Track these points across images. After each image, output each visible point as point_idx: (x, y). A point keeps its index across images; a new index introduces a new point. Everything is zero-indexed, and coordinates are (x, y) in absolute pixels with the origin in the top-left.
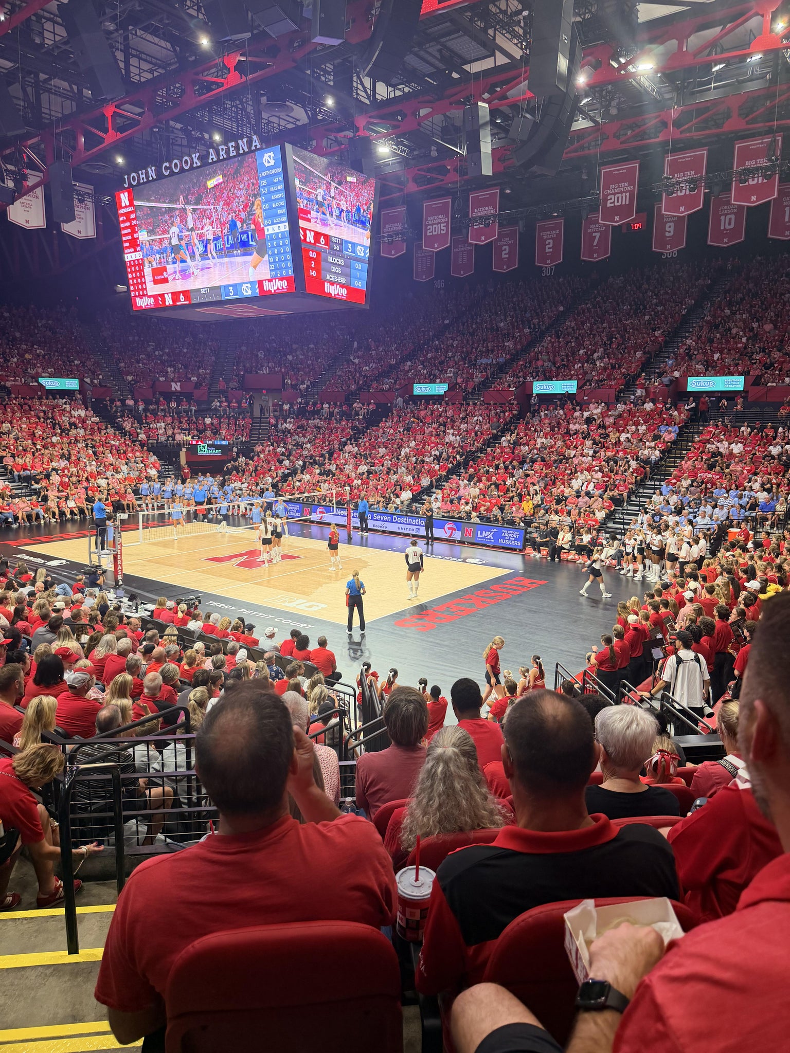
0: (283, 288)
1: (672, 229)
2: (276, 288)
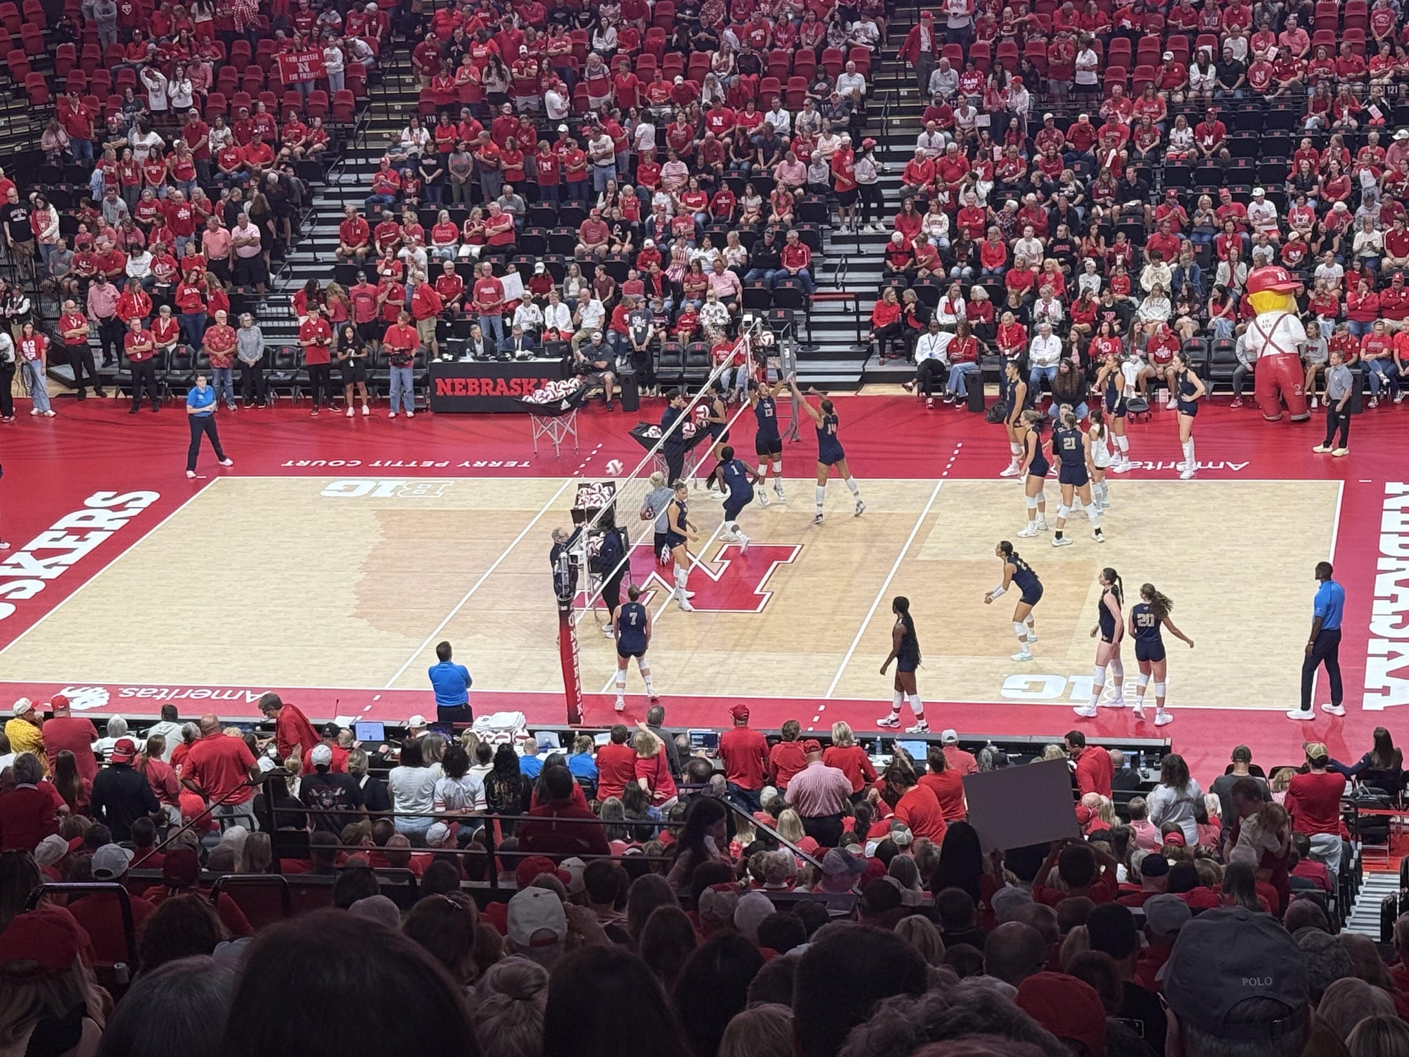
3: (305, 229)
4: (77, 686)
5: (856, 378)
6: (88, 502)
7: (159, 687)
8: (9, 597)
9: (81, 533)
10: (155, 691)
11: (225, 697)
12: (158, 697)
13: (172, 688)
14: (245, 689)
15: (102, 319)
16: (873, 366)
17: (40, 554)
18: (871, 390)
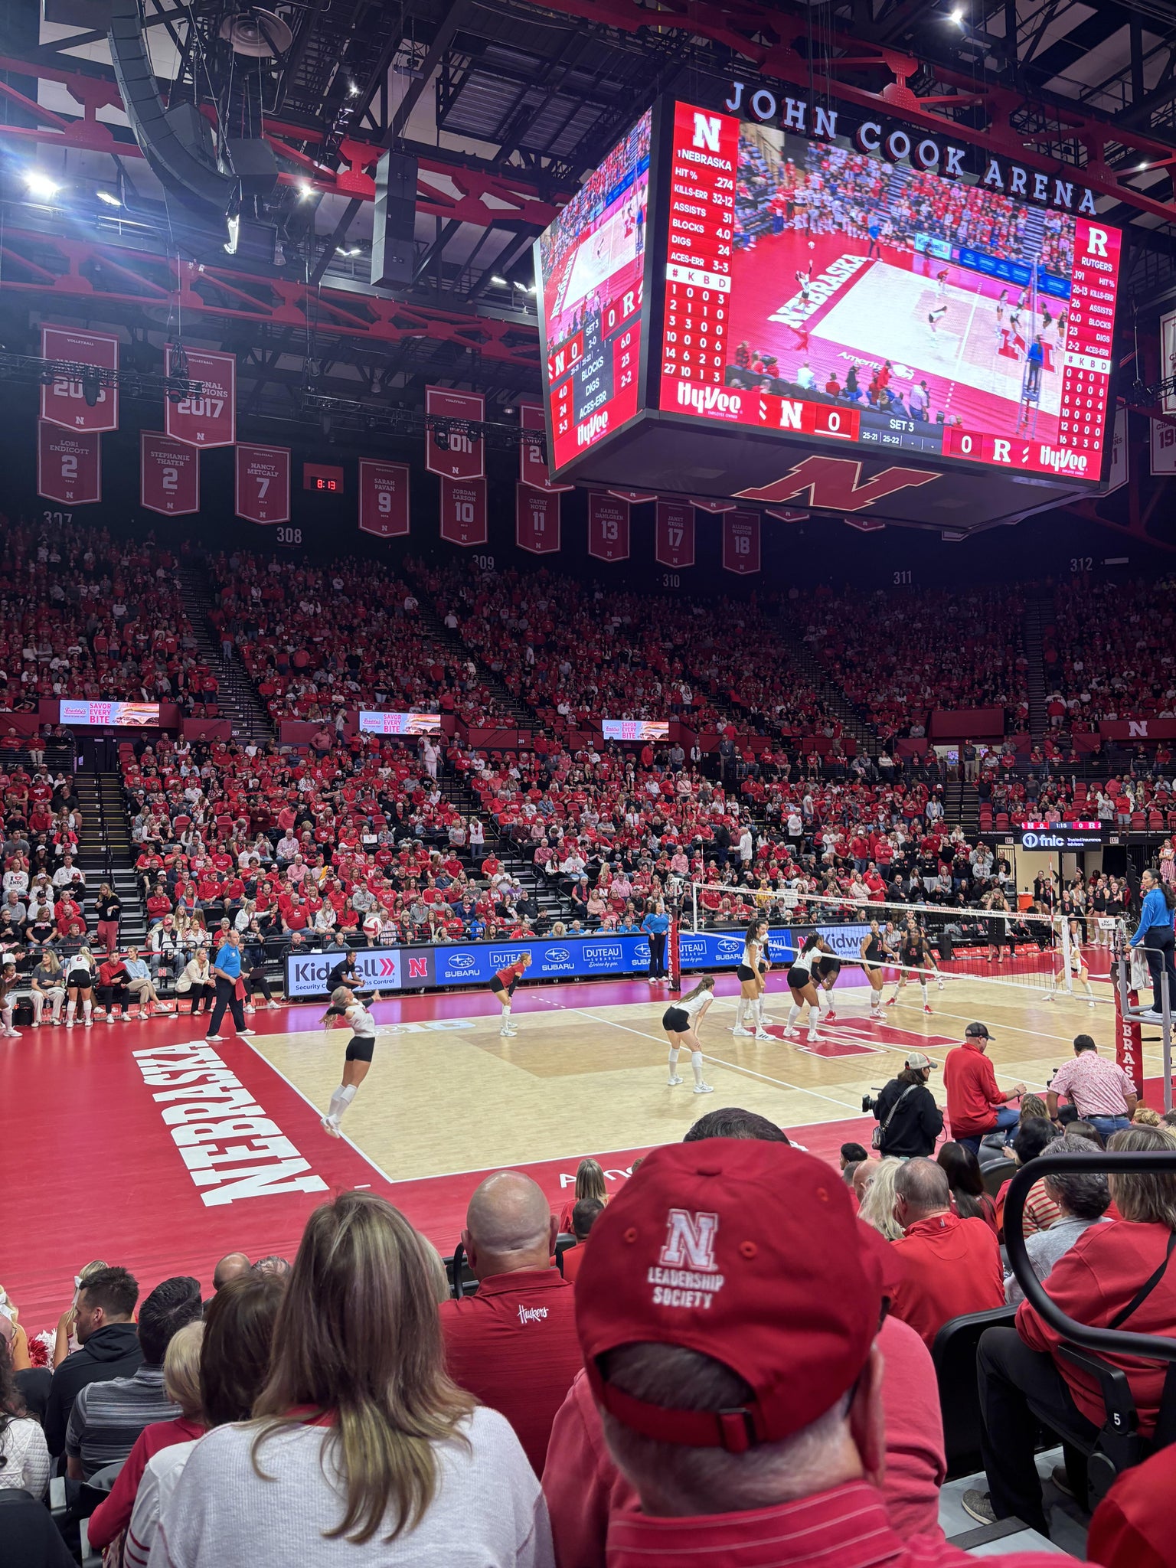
0: (1077, 469)
1: (388, 502)
2: (1063, 465)
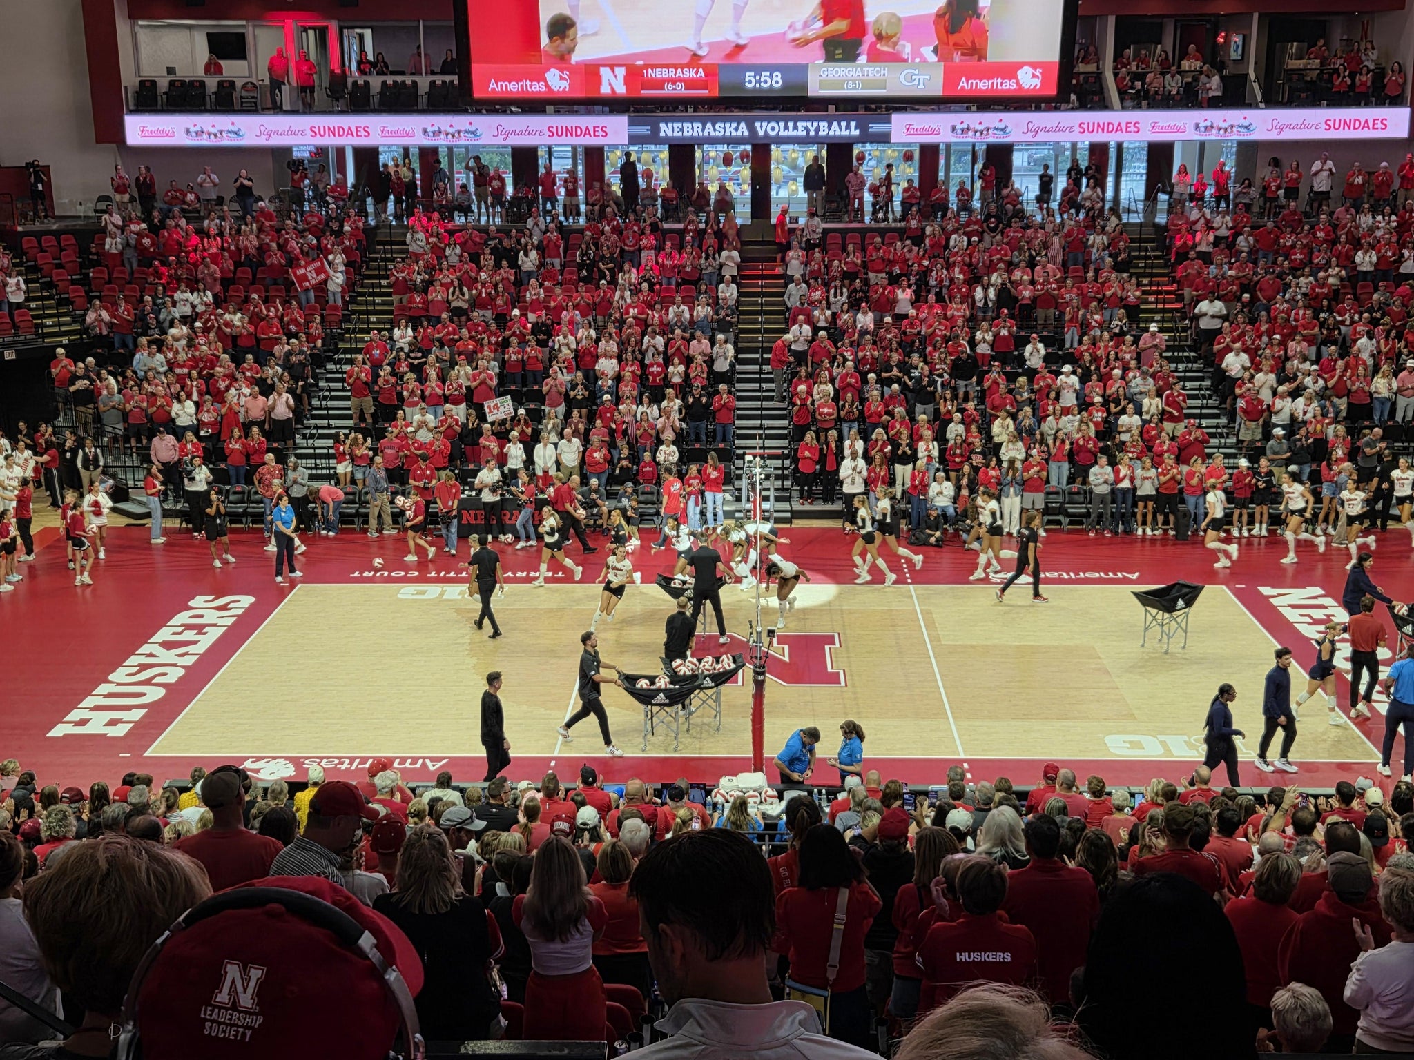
3: (315, 402)
4: (259, 759)
5: (788, 515)
6: (191, 603)
7: (339, 758)
8: (154, 681)
9: (200, 629)
10: (337, 761)
11: (407, 765)
12: (343, 767)
13: (352, 760)
14: (424, 758)
15: (163, 464)
16: (797, 506)
17: (168, 645)
18: (798, 523)
